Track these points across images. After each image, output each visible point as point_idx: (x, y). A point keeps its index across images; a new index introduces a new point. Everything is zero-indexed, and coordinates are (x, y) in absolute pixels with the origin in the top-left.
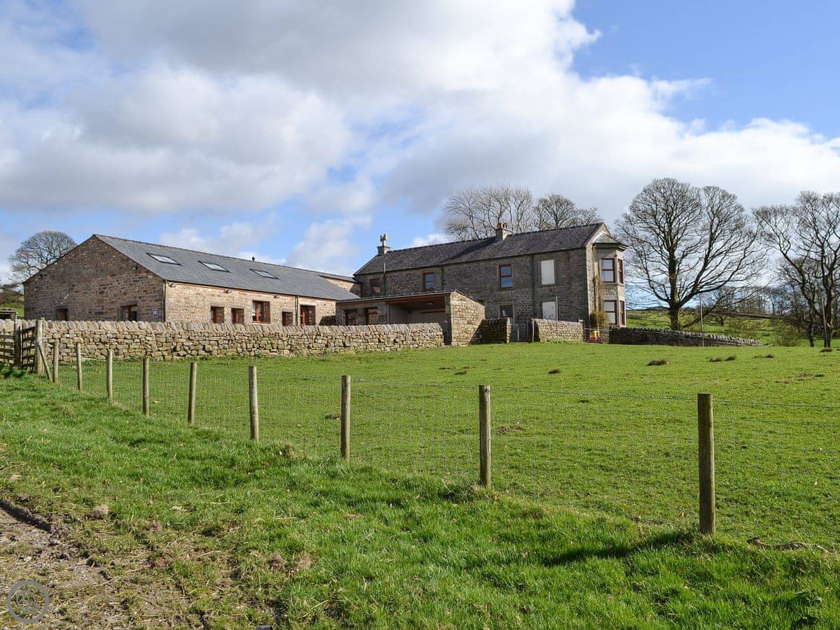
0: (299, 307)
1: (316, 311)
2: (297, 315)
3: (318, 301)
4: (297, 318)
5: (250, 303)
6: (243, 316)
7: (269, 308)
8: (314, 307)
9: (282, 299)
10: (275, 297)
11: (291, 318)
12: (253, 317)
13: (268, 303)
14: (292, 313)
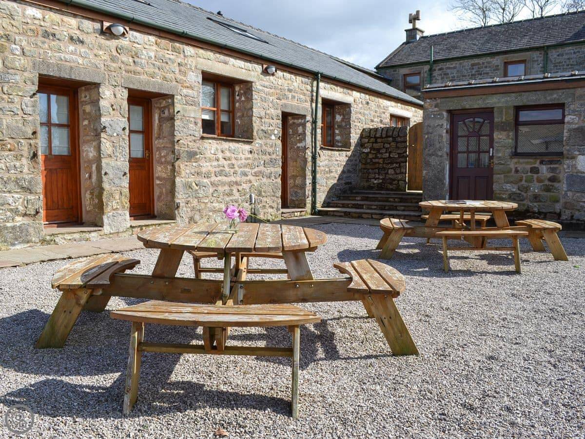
0: (320, 105)
1: (353, 116)
2: (314, 122)
3: (356, 94)
4: (314, 129)
5: (195, 78)
6: (172, 119)
7: (250, 99)
8: (347, 106)
9: (282, 78)
10: (265, 72)
11: (300, 129)
12: (204, 121)
13: (247, 85)
14: (304, 117)
